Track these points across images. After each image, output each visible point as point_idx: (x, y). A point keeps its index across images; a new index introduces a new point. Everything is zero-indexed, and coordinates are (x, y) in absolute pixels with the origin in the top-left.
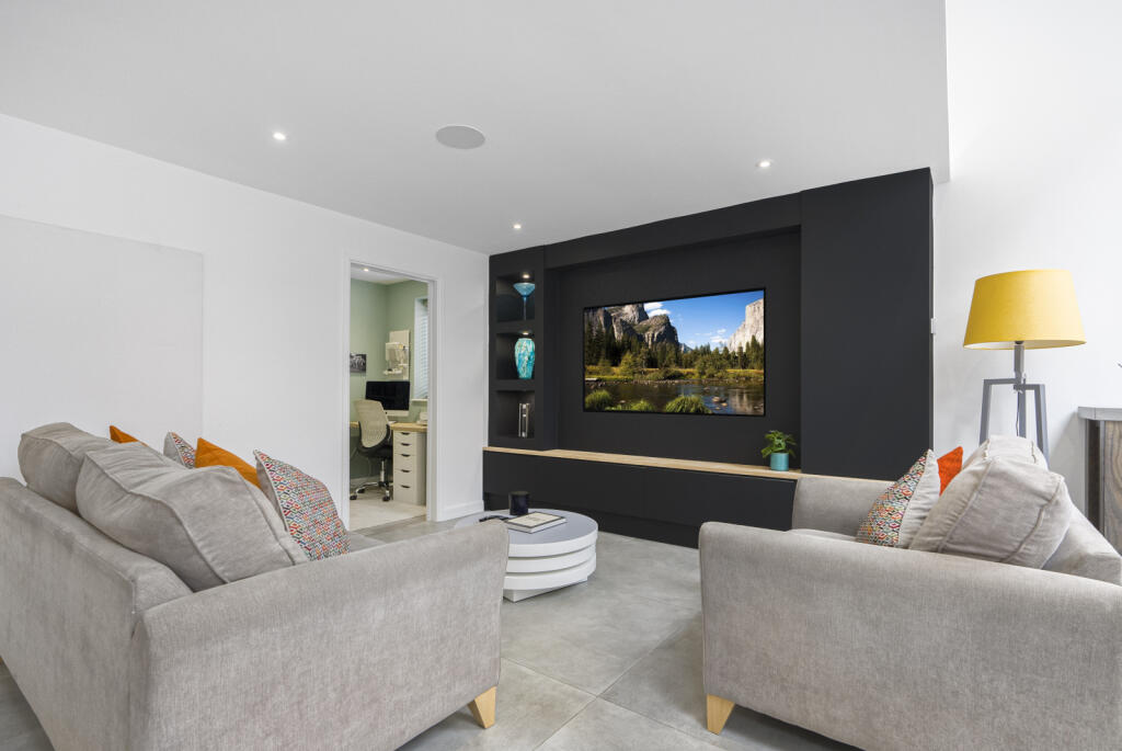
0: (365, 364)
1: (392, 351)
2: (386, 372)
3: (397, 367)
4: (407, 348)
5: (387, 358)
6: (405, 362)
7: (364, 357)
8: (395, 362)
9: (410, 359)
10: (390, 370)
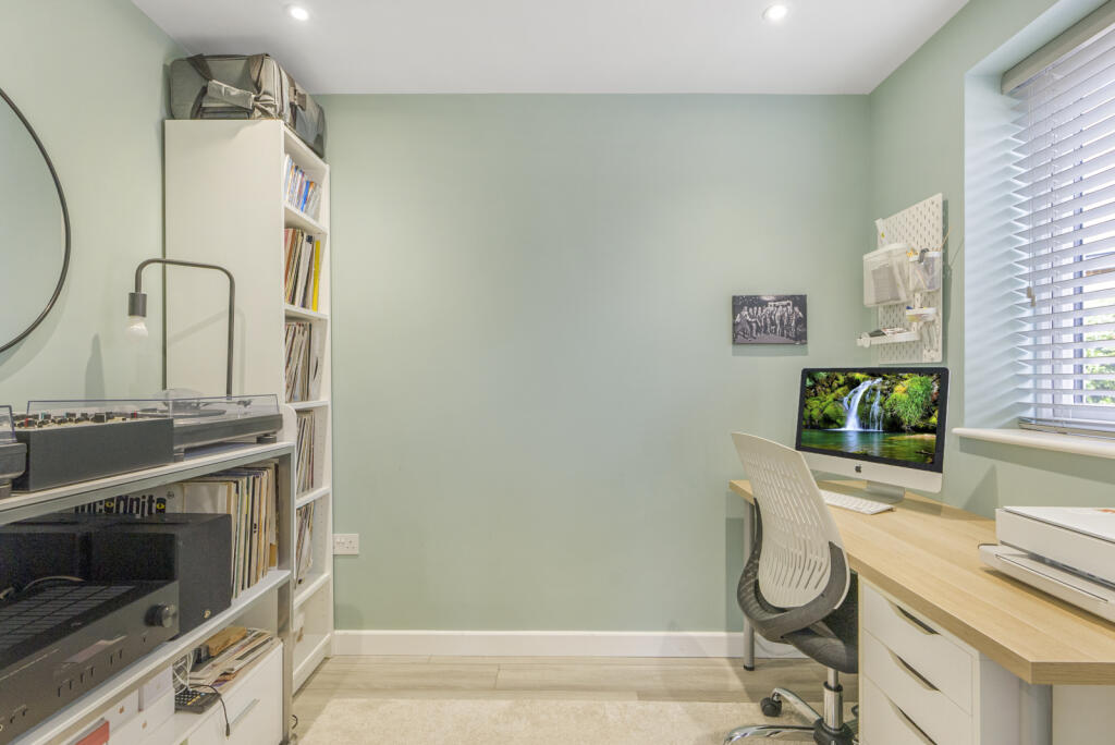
0: (802, 322)
1: (887, 275)
2: (866, 341)
3: (898, 324)
4: (935, 254)
5: (870, 299)
6: (926, 303)
7: (800, 302)
8: (895, 307)
9: (946, 288)
10: (878, 333)
